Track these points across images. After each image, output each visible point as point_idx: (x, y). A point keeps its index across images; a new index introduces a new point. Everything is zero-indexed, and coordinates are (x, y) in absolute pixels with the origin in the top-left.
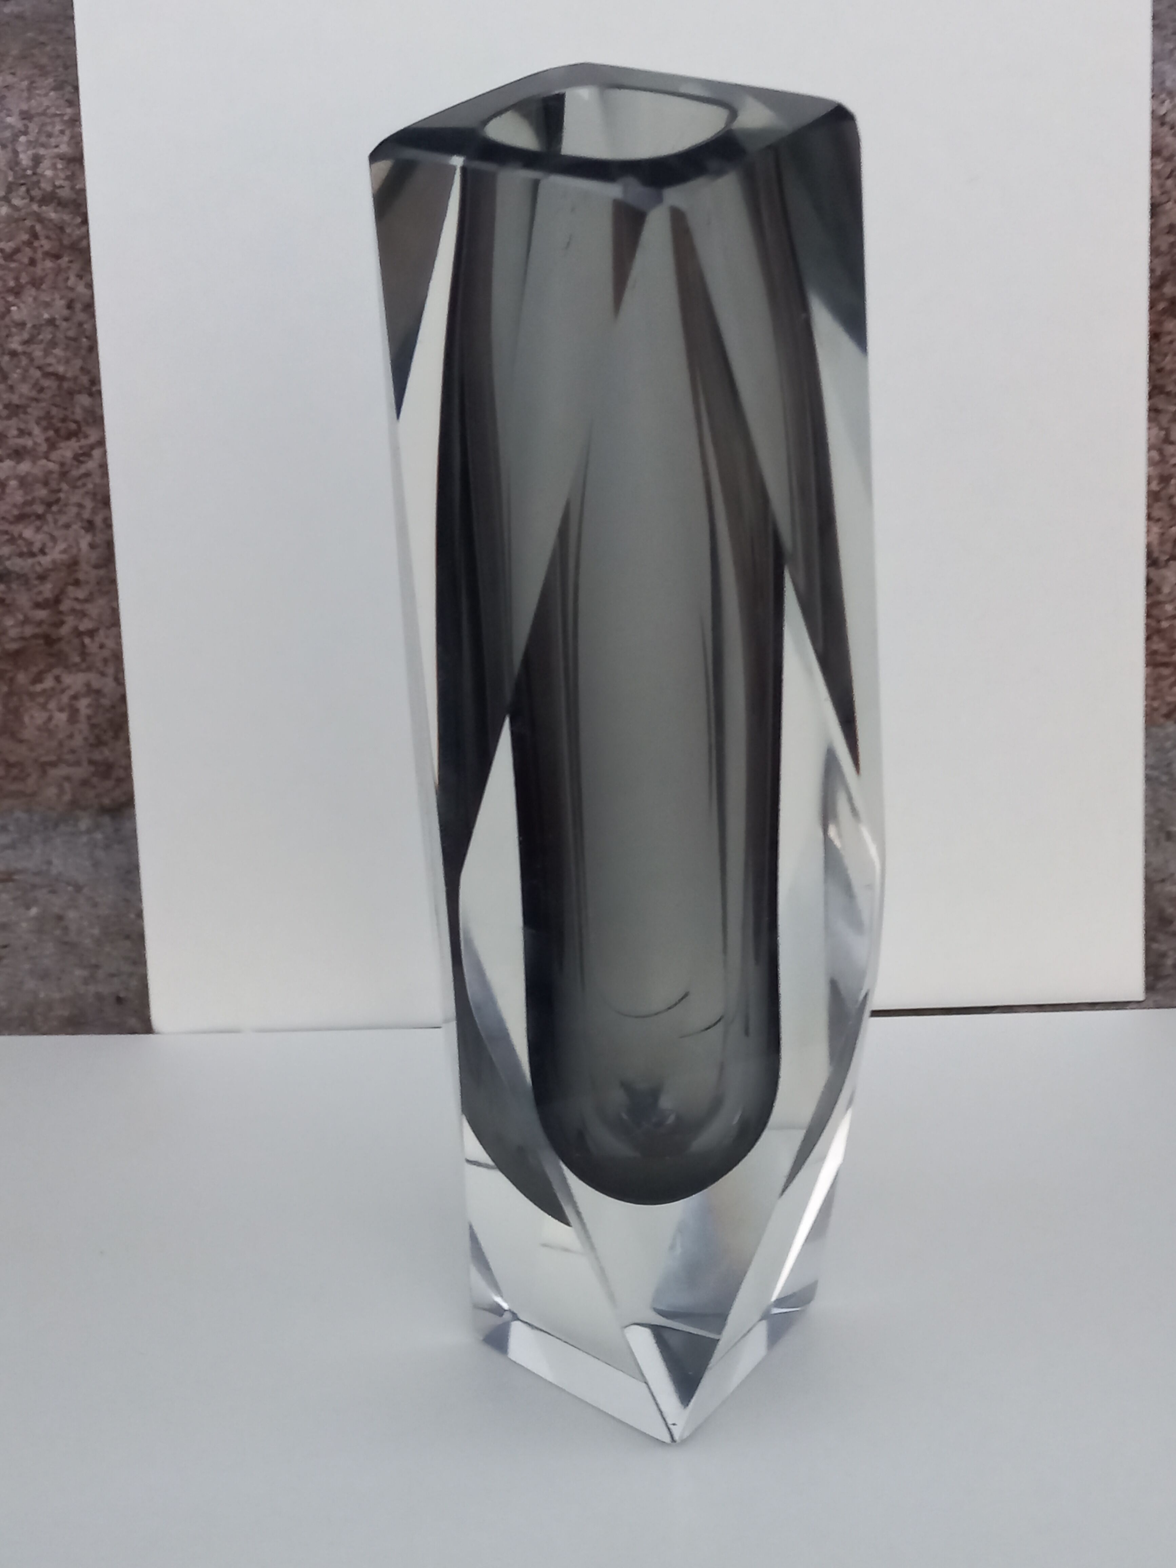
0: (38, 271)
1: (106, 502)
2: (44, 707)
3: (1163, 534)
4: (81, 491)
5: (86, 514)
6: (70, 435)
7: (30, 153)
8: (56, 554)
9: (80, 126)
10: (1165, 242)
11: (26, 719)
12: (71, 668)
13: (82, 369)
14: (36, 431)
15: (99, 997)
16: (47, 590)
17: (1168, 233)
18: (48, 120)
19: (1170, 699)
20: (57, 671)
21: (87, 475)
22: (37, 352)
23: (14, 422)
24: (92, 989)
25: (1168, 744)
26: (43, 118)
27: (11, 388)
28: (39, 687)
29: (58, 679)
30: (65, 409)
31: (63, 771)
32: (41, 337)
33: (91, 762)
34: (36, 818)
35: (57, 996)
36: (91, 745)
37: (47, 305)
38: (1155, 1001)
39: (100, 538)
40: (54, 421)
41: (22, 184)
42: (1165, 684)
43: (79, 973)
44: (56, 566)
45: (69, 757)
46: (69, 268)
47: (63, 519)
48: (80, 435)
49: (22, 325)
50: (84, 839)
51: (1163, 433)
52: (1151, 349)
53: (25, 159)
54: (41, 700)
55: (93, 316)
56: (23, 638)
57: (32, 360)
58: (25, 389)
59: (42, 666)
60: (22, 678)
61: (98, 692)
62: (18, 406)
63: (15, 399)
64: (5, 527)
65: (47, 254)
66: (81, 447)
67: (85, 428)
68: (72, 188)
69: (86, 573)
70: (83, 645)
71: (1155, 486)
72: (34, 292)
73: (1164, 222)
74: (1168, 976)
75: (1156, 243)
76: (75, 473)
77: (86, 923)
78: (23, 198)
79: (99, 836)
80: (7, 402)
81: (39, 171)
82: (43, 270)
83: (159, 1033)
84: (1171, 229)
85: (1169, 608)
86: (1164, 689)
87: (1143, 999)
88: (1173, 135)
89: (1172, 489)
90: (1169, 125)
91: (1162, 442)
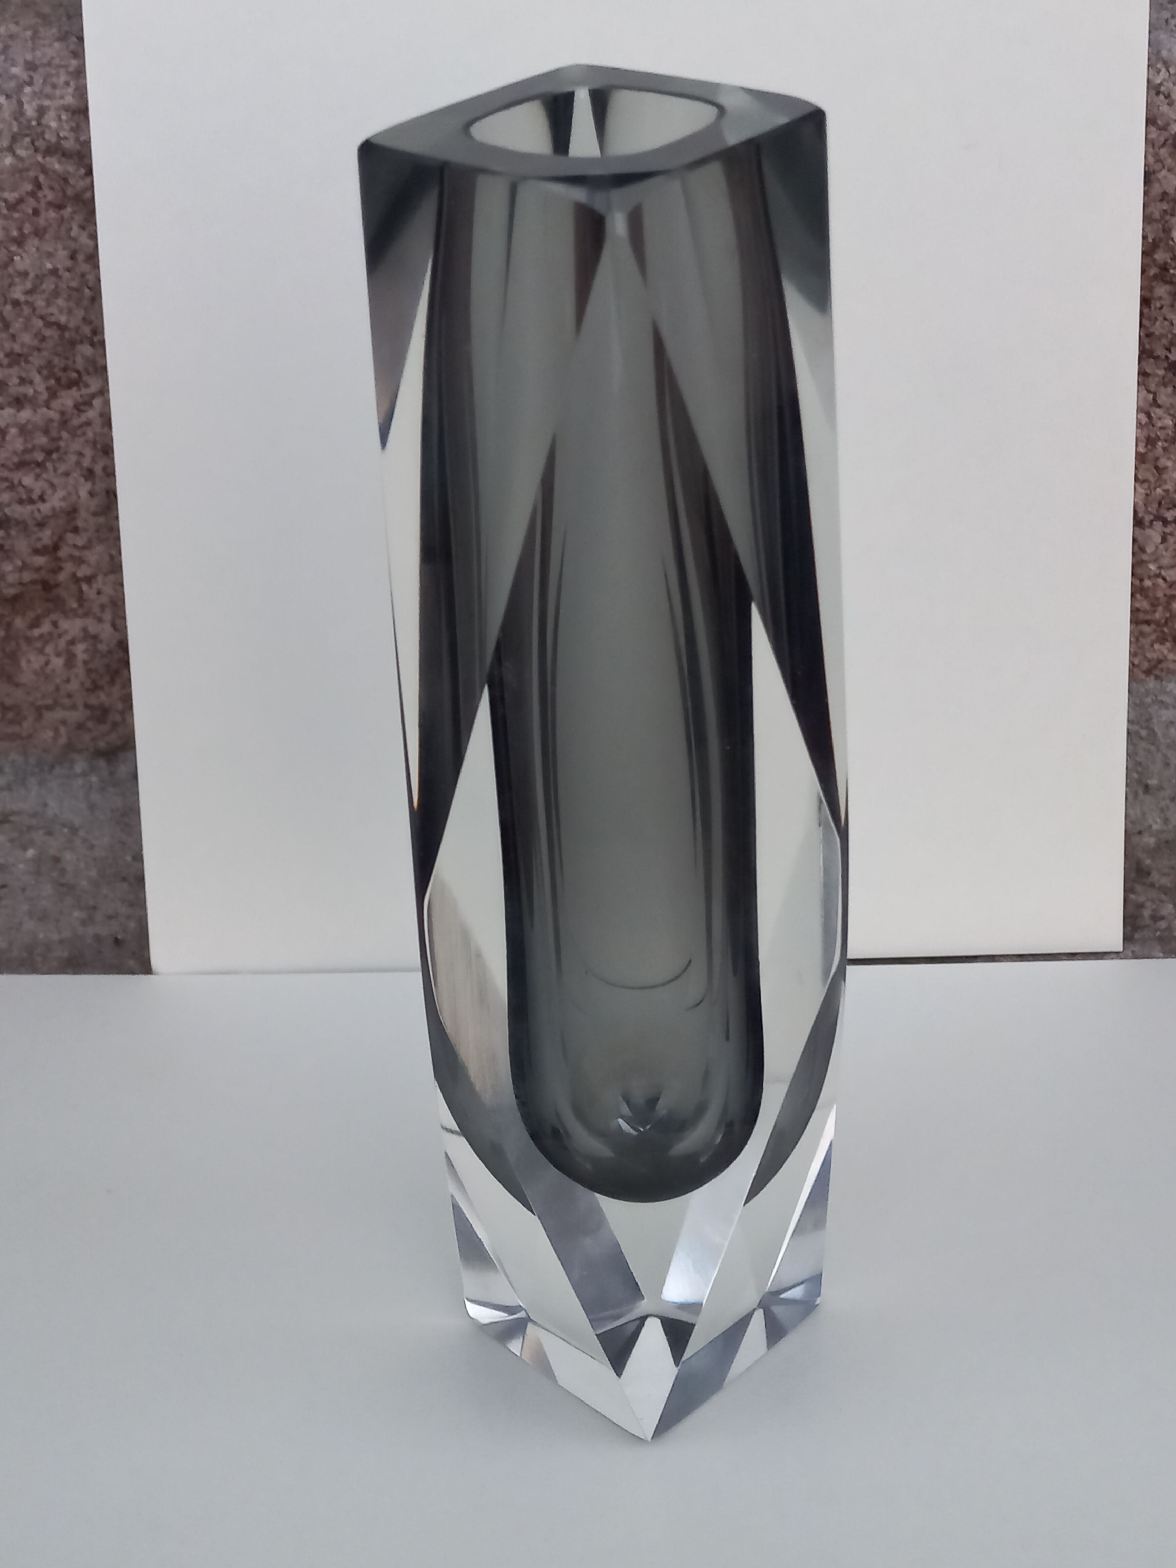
0: (41, 221)
1: (107, 450)
2: (41, 651)
3: (1149, 495)
4: (82, 440)
5: (86, 463)
6: (70, 385)
7: (34, 104)
8: (55, 501)
9: (85, 77)
10: (1156, 210)
11: (23, 663)
12: (67, 613)
13: (84, 319)
14: (37, 379)
15: (98, 938)
16: (46, 536)
17: (1162, 200)
18: (54, 71)
19: (1149, 655)
20: (54, 617)
21: (88, 423)
22: (40, 303)
23: (15, 371)
24: (91, 930)
25: (1149, 700)
26: (48, 69)
27: (13, 337)
28: (36, 632)
29: (55, 624)
30: (67, 358)
31: (59, 714)
32: (44, 286)
33: (87, 706)
34: (32, 760)
35: (55, 937)
36: (88, 690)
37: (50, 255)
38: (1133, 952)
39: (100, 486)
40: (56, 370)
41: (27, 135)
42: (1145, 641)
43: (76, 914)
44: (54, 514)
45: (66, 701)
46: (72, 218)
47: (62, 468)
48: (81, 384)
49: (25, 274)
50: (80, 781)
51: (1151, 396)
52: (1142, 314)
53: (30, 110)
54: (39, 645)
55: (97, 267)
56: (21, 584)
57: (34, 309)
58: (27, 338)
59: (39, 611)
60: (19, 623)
61: (95, 638)
62: (19, 355)
63: (17, 348)
64: (6, 474)
65: (50, 204)
66: (81, 396)
67: (86, 378)
68: (77, 139)
69: (86, 520)
70: (81, 591)
71: (1142, 450)
72: (36, 241)
73: (1157, 189)
74: (1147, 926)
75: (1148, 210)
76: (76, 422)
77: (82, 865)
78: (27, 149)
79: (94, 779)
80: (8, 350)
81: (44, 122)
82: (47, 220)
83: (157, 974)
84: (1164, 196)
85: (1152, 567)
86: (1147, 646)
87: (1121, 950)
88: (1168, 104)
89: (1159, 451)
90: (1164, 94)
91: (1151, 405)
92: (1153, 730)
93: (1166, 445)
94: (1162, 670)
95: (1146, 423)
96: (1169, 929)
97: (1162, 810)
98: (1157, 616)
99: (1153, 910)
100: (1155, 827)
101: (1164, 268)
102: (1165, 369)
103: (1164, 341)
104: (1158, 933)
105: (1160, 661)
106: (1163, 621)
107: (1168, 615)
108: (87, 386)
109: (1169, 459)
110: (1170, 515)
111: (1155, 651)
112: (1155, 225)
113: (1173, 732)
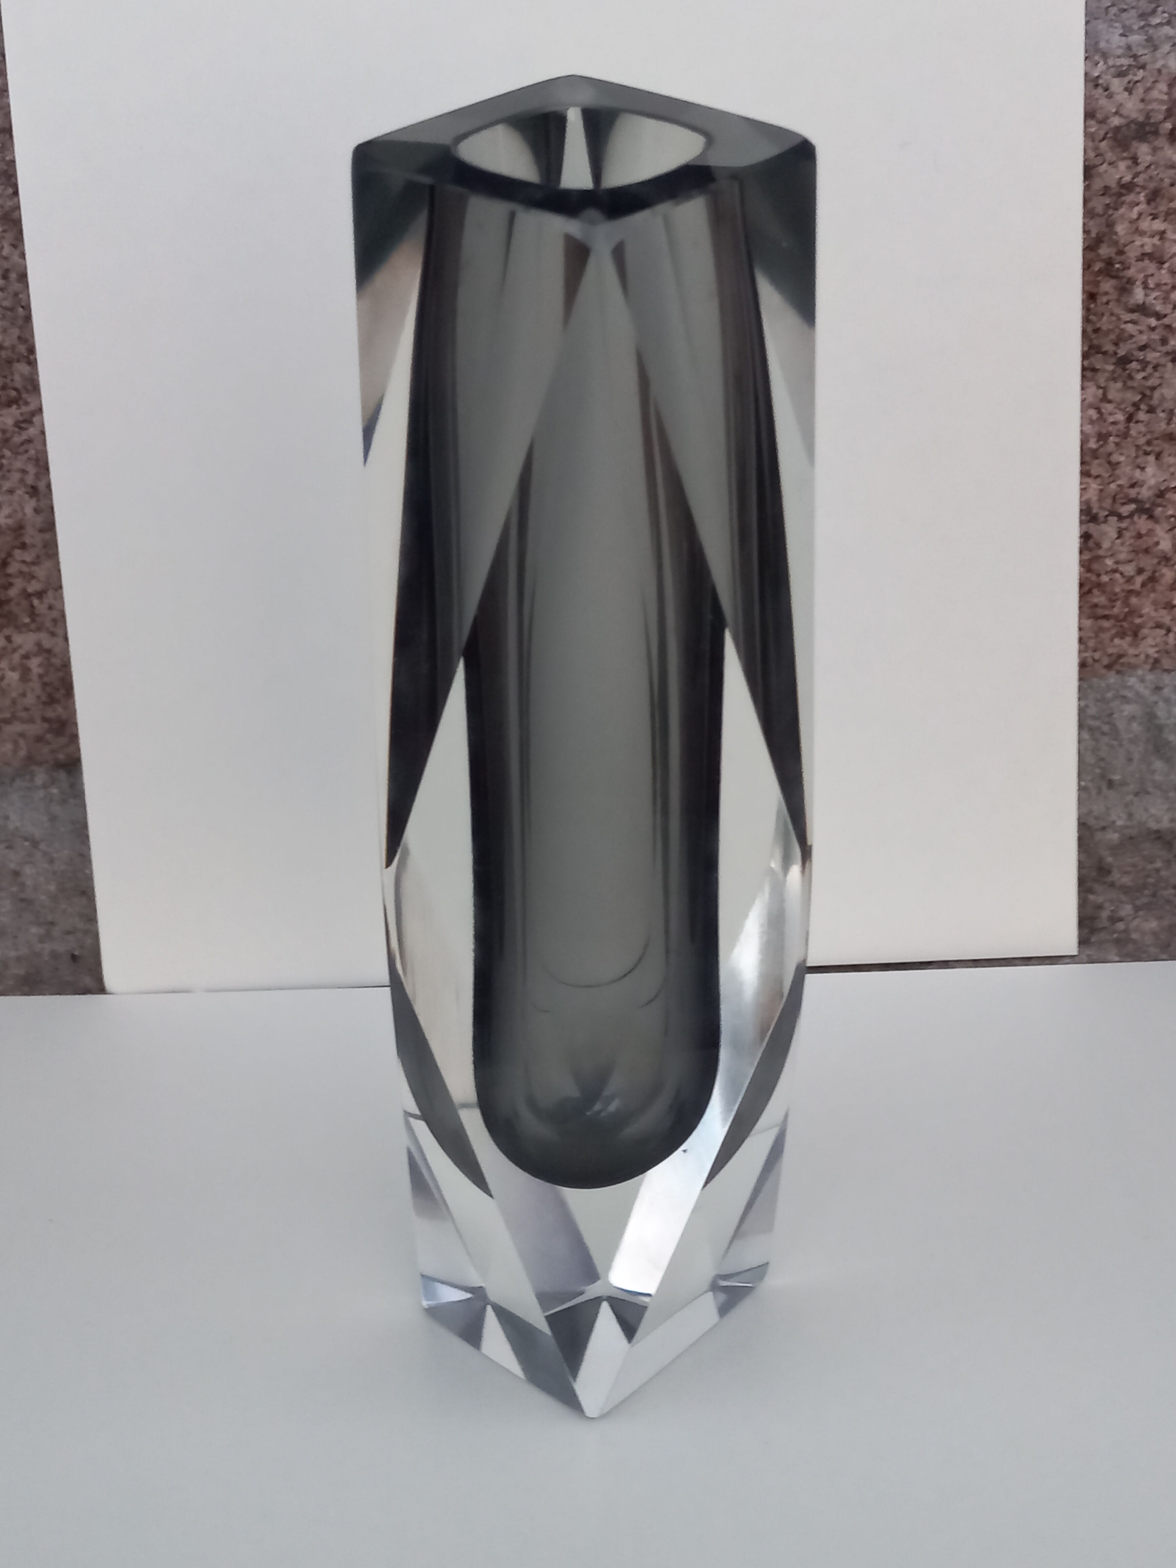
1: (45, 467)
3: (1101, 491)
4: (25, 457)
5: (30, 480)
6: (11, 403)
8: (2, 519)
9: (8, 97)
10: (1099, 204)
12: (19, 628)
13: (19, 338)
15: (54, 955)
17: (1103, 195)
19: (1110, 650)
20: (7, 631)
21: (29, 441)
24: (48, 947)
25: (1109, 695)
29: (8, 639)
30: (5, 377)
31: (17, 727)
33: (45, 720)
35: (13, 954)
36: (44, 703)
38: (1088, 956)
39: (42, 504)
42: (1106, 636)
43: (34, 930)
44: (2, 531)
45: (23, 714)
46: (3, 237)
47: (6, 485)
48: (21, 402)
50: (41, 793)
51: (1101, 391)
52: (1085, 309)
55: (26, 287)
61: (49, 651)
66: (22, 414)
67: (24, 395)
69: (32, 537)
70: (32, 606)
71: (1092, 444)
73: (1098, 184)
74: (1104, 928)
75: (1090, 205)
76: (17, 439)
77: (42, 879)
79: (55, 791)
83: (111, 993)
84: (1106, 191)
85: (1109, 562)
86: (1107, 641)
87: (1076, 953)
88: (1107, 97)
89: (1111, 447)
90: (1103, 87)
91: (1101, 401)
92: (1114, 725)
93: (1117, 440)
94: (1123, 664)
95: (1093, 419)
96: (1126, 931)
97: (1127, 805)
98: (1116, 611)
99: (1112, 911)
100: (1120, 823)
101: (1109, 263)
102: (1114, 364)
103: (1112, 336)
104: (1115, 935)
105: (1121, 656)
107: (1127, 610)
108: (27, 403)
109: (1121, 454)
110: (1126, 510)
111: (1115, 646)
112: (1098, 220)
113: (1135, 726)
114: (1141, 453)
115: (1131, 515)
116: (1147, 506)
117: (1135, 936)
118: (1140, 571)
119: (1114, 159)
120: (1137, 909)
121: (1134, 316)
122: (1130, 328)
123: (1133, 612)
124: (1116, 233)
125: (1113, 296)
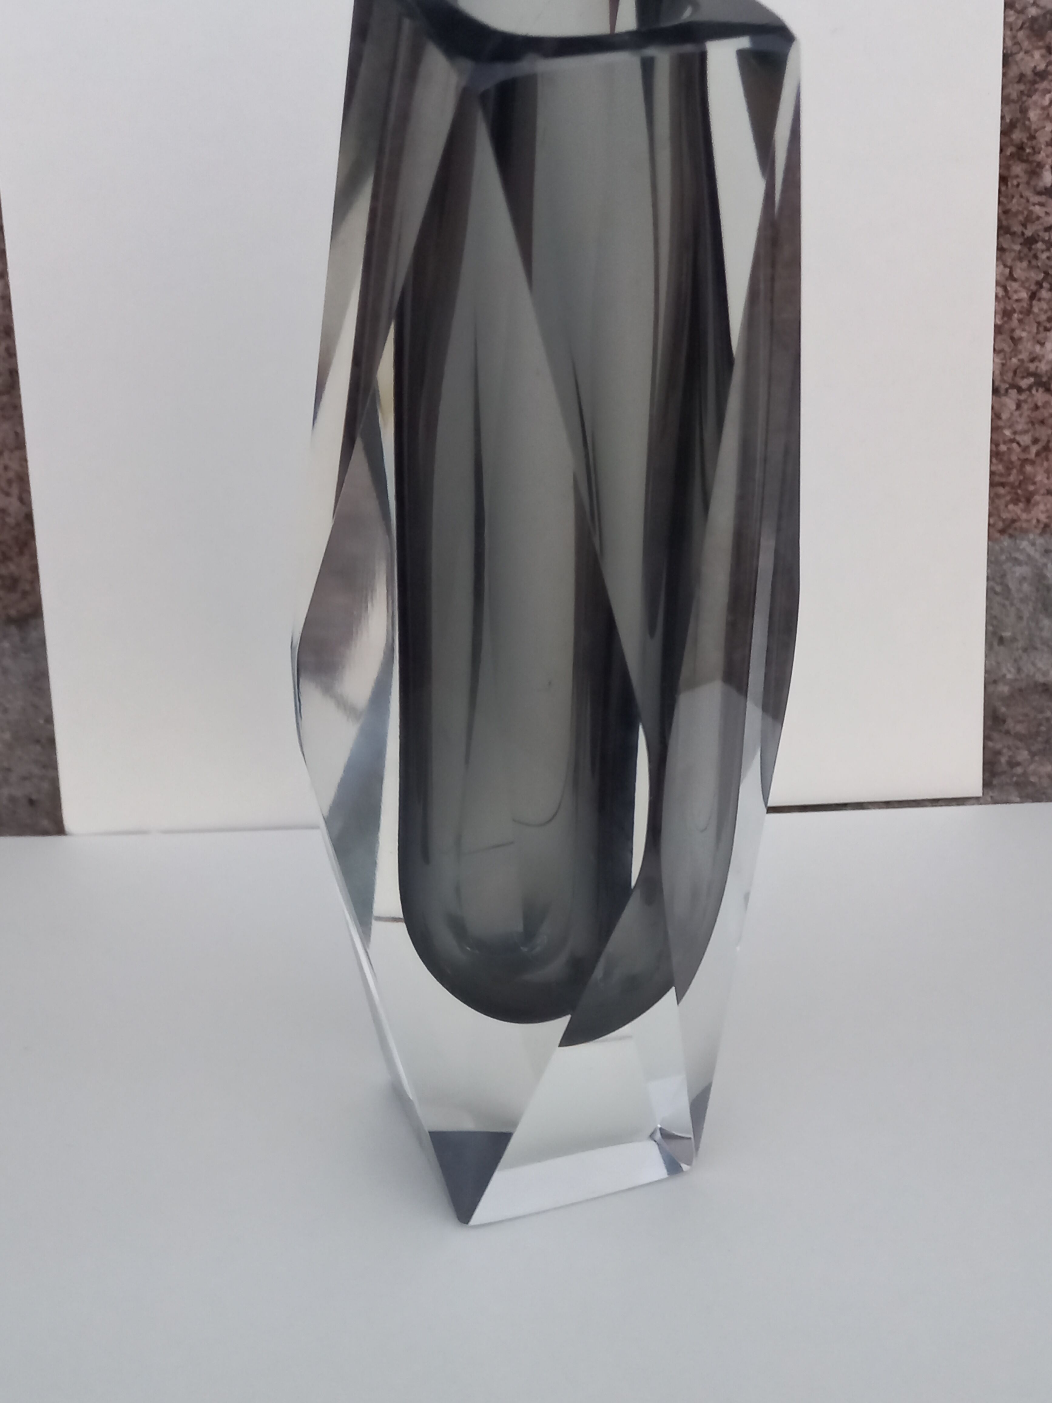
3: (1006, 364)
10: (1015, 91)
15: (12, 799)
17: (1019, 82)
19: (1004, 516)
24: (6, 791)
38: (992, 797)
39: (3, 366)
42: (1001, 503)
51: (1007, 270)
73: (1014, 71)
74: (1004, 773)
75: (1007, 91)
79: (6, 645)
83: (71, 834)
84: (1021, 78)
85: (1008, 433)
86: (1002, 507)
87: (981, 795)
89: (1015, 323)
91: (1007, 279)
92: (1007, 586)
93: (1021, 316)
94: (1015, 529)
95: (1002, 296)
96: (1025, 774)
97: (1015, 660)
98: (1012, 478)
99: (1010, 757)
100: (1009, 676)
101: (1021, 147)
102: (1021, 244)
103: (1021, 218)
105: (1013, 521)
106: (1017, 484)
107: (1021, 477)
109: (1024, 330)
110: (1024, 383)
111: (1009, 512)
112: (1013, 106)
113: (1026, 587)
114: (1041, 329)
115: (1030, 388)
116: (1044, 379)
117: (1033, 779)
118: (1035, 441)
119: (1030, 47)
120: (1033, 754)
121: (1043, 199)
122: (1037, 209)
123: (1029, 479)
124: (1029, 119)
125: (1024, 178)
